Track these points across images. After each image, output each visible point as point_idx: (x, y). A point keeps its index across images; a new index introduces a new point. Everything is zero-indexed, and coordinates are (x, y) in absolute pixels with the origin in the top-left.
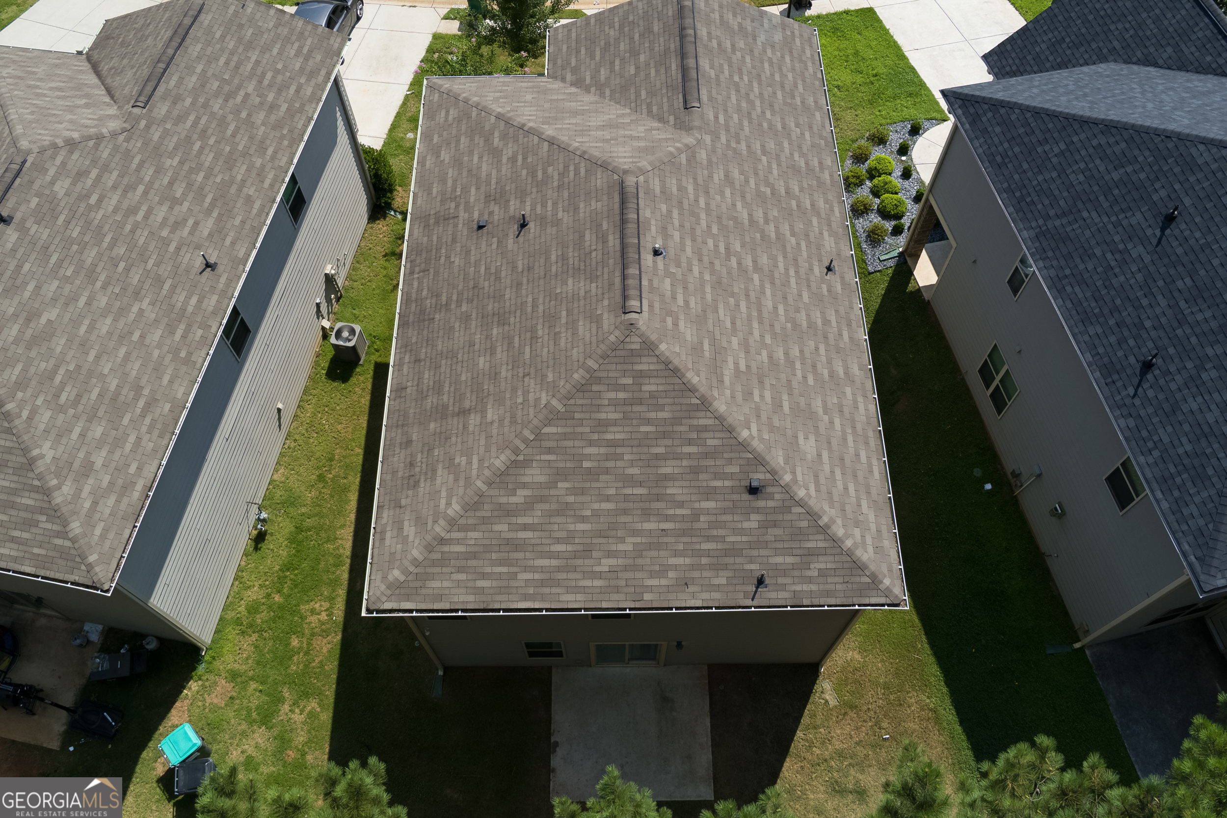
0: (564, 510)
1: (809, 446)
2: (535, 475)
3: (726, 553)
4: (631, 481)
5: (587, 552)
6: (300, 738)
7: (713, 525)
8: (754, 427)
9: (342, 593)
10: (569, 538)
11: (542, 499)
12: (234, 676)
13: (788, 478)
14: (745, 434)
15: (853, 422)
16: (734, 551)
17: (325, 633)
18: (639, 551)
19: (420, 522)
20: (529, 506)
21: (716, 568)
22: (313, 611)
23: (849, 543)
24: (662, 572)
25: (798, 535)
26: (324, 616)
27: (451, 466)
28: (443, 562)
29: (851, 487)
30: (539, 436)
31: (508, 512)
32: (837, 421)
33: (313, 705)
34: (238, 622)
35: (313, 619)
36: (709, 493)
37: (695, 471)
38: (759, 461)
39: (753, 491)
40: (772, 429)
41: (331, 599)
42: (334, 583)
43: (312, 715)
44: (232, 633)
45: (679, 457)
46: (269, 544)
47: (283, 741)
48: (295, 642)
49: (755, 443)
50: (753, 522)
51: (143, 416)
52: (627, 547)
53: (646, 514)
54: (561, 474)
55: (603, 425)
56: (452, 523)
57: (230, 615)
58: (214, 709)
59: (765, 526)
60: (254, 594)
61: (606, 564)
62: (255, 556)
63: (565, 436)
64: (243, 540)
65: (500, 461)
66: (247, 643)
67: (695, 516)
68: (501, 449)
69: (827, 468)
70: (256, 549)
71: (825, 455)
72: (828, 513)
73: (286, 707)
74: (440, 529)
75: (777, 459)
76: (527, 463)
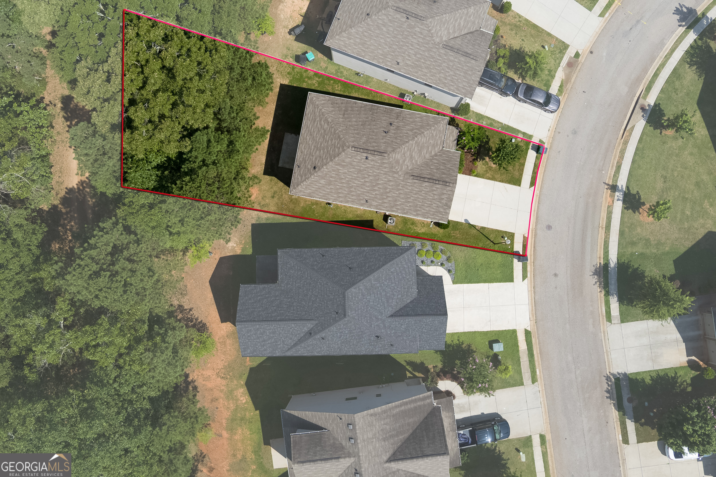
0: (319, 131)
1: (322, 181)
2: (326, 126)
3: (305, 161)
4: (321, 144)
5: (311, 135)
6: (309, 82)
7: (310, 159)
8: (326, 170)
9: (342, 93)
10: (314, 132)
11: (321, 127)
12: (327, 68)
13: (315, 175)
14: (325, 167)
15: (329, 194)
16: (305, 163)
17: (333, 89)
18: (309, 144)
19: (324, 104)
20: (321, 124)
21: (303, 159)
22: (338, 86)
23: (302, 184)
24: (305, 149)
25: (305, 175)
26: (337, 89)
27: (333, 111)
28: (315, 108)
29: (314, 189)
30: (332, 127)
31: (320, 120)
32: (328, 190)
33: (316, 85)
34: (339, 69)
35: (337, 86)
36: (316, 159)
37: (320, 157)
38: (319, 169)
39: (315, 168)
40: (326, 174)
41: (340, 91)
42: (344, 91)
43: (314, 85)
44: (337, 68)
45: (323, 154)
46: (356, 76)
47: (309, 78)
48: (332, 82)
49: (323, 169)
50: (309, 167)
51: (361, 49)
52: (310, 143)
53: (315, 147)
54: (325, 131)
55: (332, 140)
56: (321, 110)
57: (341, 67)
58: (320, 63)
59: (308, 169)
60: (345, 73)
61: (308, 138)
62: (354, 73)
63: (331, 132)
64: (358, 71)
65: (330, 120)
66: (334, 71)
67: (313, 156)
68: (332, 121)
69: (318, 184)
70: (356, 74)
71: (321, 185)
72: (308, 182)
73: (317, 79)
74: (320, 107)
75: (319, 174)
76: (328, 125)
